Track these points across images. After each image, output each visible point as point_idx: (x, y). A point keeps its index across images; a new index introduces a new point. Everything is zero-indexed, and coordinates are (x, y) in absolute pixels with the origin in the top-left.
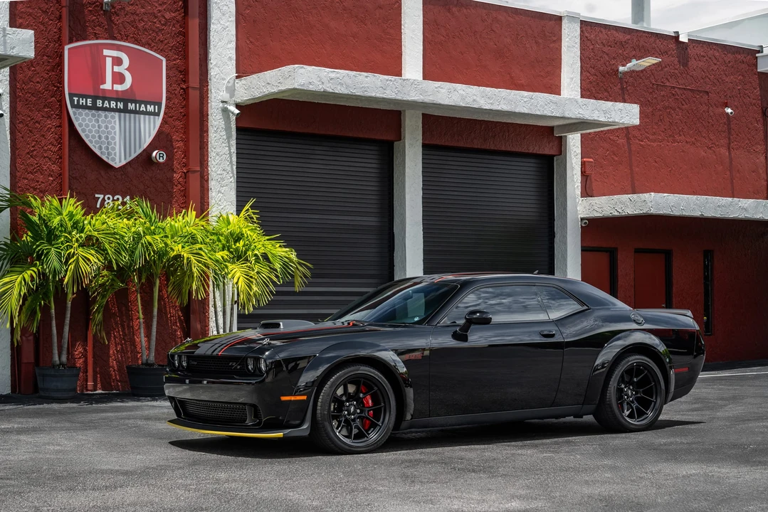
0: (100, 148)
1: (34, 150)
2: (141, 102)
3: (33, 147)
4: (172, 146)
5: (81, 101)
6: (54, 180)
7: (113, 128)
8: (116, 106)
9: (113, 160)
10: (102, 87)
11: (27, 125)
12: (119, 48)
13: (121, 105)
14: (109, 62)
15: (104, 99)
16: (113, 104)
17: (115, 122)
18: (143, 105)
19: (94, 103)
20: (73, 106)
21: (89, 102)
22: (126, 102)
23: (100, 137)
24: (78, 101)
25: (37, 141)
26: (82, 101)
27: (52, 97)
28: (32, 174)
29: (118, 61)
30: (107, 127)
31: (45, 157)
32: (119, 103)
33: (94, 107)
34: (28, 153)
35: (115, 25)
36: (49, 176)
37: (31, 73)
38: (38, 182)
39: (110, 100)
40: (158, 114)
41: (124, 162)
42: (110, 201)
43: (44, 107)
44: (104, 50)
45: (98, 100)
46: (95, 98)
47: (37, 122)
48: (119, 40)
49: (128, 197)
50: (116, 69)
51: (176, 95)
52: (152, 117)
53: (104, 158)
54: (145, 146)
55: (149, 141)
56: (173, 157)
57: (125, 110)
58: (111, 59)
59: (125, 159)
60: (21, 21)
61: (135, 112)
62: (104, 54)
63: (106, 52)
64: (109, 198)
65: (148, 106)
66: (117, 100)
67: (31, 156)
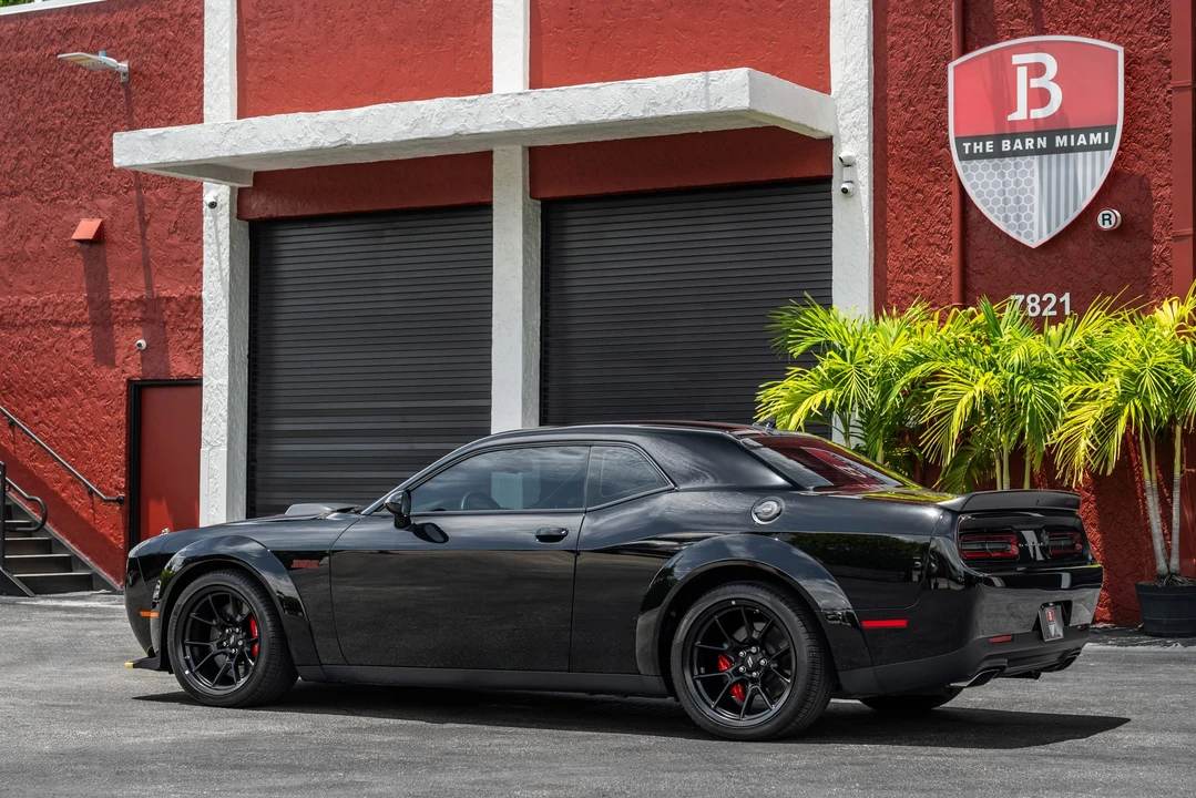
0: (1006, 219)
1: (915, 235)
2: (1077, 132)
3: (912, 231)
4: (1149, 196)
5: (976, 147)
6: (945, 279)
7: (1029, 182)
8: (1035, 145)
9: (1029, 235)
10: (1010, 118)
11: (903, 198)
12: (1038, 48)
13: (1042, 142)
14: (1022, 73)
15: (1013, 137)
16: (1029, 143)
17: (1032, 172)
18: (1082, 136)
19: (998, 146)
20: (963, 157)
21: (989, 146)
22: (1051, 135)
23: (1006, 201)
24: (971, 148)
25: (918, 221)
26: (978, 147)
27: (941, 148)
28: (911, 273)
29: (1037, 70)
30: (1017, 183)
31: (930, 245)
32: (1039, 139)
33: (999, 154)
34: (905, 242)
35: (1047, 8)
36: (937, 273)
37: (908, 115)
38: (919, 284)
39: (1023, 136)
40: (1109, 147)
41: (1046, 238)
42: (1036, 304)
43: (930, 165)
44: (1014, 57)
45: (1002, 141)
46: (998, 139)
47: (918, 191)
48: (1053, 33)
49: (1067, 295)
50: (1035, 83)
51: (1157, 105)
52: (1098, 153)
53: (1013, 234)
54: (1083, 205)
55: (1091, 195)
56: (1151, 216)
57: (1051, 149)
58: (1025, 68)
59: (1049, 231)
60: (894, 38)
61: (1068, 149)
62: (1014, 63)
63: (1016, 59)
64: (1033, 300)
65: (1092, 135)
66: (1036, 135)
67: (910, 246)
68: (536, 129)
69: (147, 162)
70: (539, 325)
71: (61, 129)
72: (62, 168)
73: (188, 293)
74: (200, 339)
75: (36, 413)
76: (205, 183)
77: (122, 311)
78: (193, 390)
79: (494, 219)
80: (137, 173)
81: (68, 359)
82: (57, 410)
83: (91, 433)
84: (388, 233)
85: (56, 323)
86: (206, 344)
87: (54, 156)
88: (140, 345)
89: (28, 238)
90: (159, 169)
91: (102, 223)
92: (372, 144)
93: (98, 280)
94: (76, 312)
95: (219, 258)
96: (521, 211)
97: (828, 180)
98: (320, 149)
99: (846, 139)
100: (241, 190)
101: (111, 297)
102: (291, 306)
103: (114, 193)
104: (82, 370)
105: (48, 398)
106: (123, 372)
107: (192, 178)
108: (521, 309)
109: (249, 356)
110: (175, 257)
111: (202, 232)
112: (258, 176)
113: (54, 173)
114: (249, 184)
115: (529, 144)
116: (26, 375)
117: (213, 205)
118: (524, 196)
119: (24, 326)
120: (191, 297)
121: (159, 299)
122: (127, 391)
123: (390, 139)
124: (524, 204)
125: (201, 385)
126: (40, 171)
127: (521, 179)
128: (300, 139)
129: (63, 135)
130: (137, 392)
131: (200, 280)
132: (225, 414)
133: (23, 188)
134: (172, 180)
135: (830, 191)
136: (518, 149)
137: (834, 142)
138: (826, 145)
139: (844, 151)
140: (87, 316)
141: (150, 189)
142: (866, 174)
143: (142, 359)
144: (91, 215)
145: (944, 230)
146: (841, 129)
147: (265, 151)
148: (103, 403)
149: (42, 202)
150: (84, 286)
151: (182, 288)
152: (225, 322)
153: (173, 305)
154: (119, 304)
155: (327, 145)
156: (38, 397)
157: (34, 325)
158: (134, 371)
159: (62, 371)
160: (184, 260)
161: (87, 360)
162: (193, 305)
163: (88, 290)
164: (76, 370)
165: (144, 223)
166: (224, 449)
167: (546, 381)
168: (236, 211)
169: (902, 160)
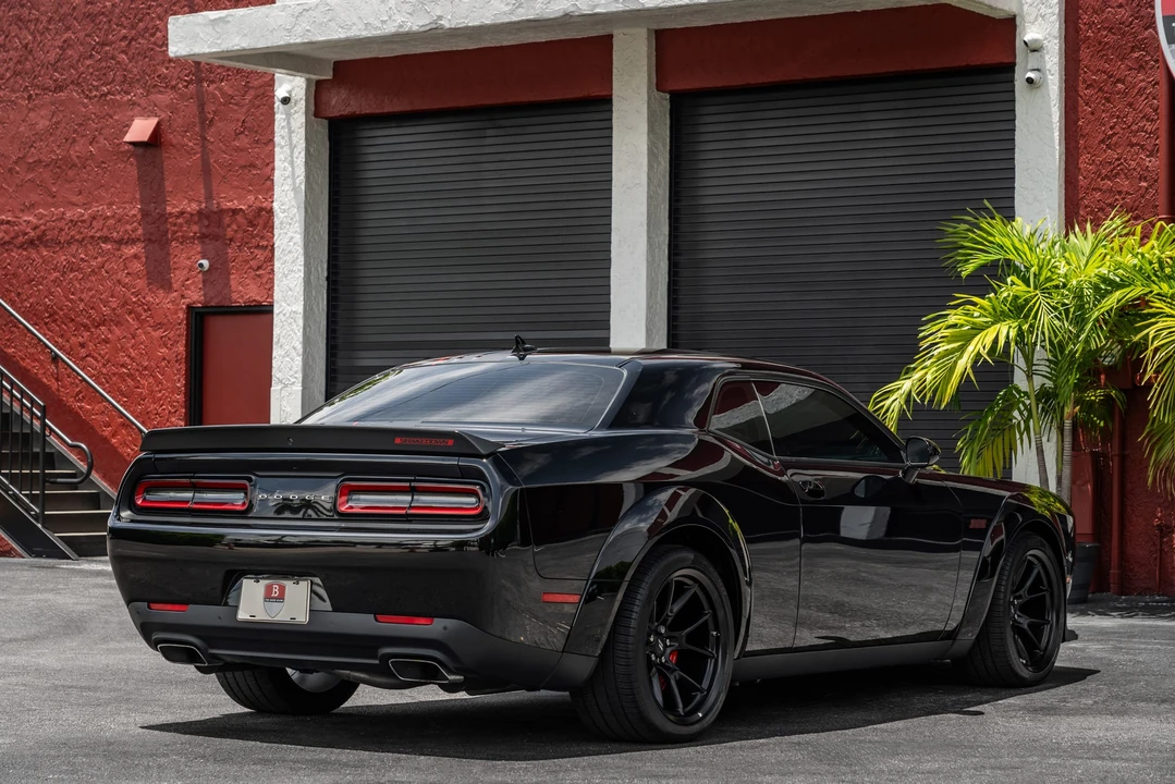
1: (1114, 134)
3: (1112, 128)
6: (1150, 186)
11: (1101, 89)
20: (1171, 40)
25: (1118, 117)
27: (1146, 29)
28: (1109, 180)
31: (1132, 145)
34: (1103, 141)
36: (1140, 179)
38: (1120, 193)
43: (1132, 51)
47: (1119, 81)
67: (1108, 147)
68: (661, 9)
69: (207, 51)
70: (667, 242)
71: (111, 12)
72: (113, 58)
73: (258, 204)
74: (271, 259)
75: (82, 345)
76: (277, 75)
77: (181, 225)
78: (264, 318)
79: (614, 115)
80: (198, 64)
81: (119, 281)
82: (106, 341)
83: (146, 368)
84: (490, 132)
85: (106, 239)
86: (277, 264)
87: (103, 44)
88: (201, 265)
89: (74, 140)
90: (221, 58)
91: (158, 124)
92: (467, 28)
93: (153, 191)
94: (129, 227)
95: (292, 163)
96: (646, 105)
97: (1009, 68)
98: (407, 34)
99: (1032, 18)
100: (319, 83)
101: (169, 209)
102: (379, 219)
103: (173, 87)
104: (136, 294)
105: (97, 327)
106: (183, 297)
107: (261, 69)
108: (645, 222)
109: (328, 279)
110: (242, 162)
111: (273, 132)
112: (339, 66)
113: (104, 64)
114: (328, 76)
115: (656, 27)
116: (71, 301)
117: (286, 101)
118: (649, 88)
119: (69, 243)
120: (261, 209)
121: (222, 212)
122: (187, 319)
123: (488, 22)
124: (649, 98)
125: (271, 312)
126: (88, 62)
127: (646, 68)
128: (384, 22)
129: (115, 20)
130: (199, 320)
131: (271, 189)
132: (300, 347)
133: (69, 81)
134: (239, 71)
135: (1012, 81)
136: (643, 32)
137: (1018, 23)
138: (1009, 25)
139: (1030, 33)
140: (140, 231)
141: (213, 82)
142: (1056, 60)
143: (204, 282)
144: (146, 113)
145: (1149, 127)
146: (1026, 7)
147: (343, 36)
148: (159, 333)
149: (90, 98)
150: (138, 196)
151: (251, 198)
152: (299, 238)
153: (239, 218)
154: (178, 217)
155: (415, 28)
156: (85, 326)
157: (80, 242)
158: (196, 296)
159: (112, 296)
160: (253, 166)
161: (141, 283)
162: (262, 219)
163: (142, 202)
164: (128, 294)
165: (205, 123)
166: (298, 387)
167: (676, 308)
168: (313, 108)
169: (1100, 43)
